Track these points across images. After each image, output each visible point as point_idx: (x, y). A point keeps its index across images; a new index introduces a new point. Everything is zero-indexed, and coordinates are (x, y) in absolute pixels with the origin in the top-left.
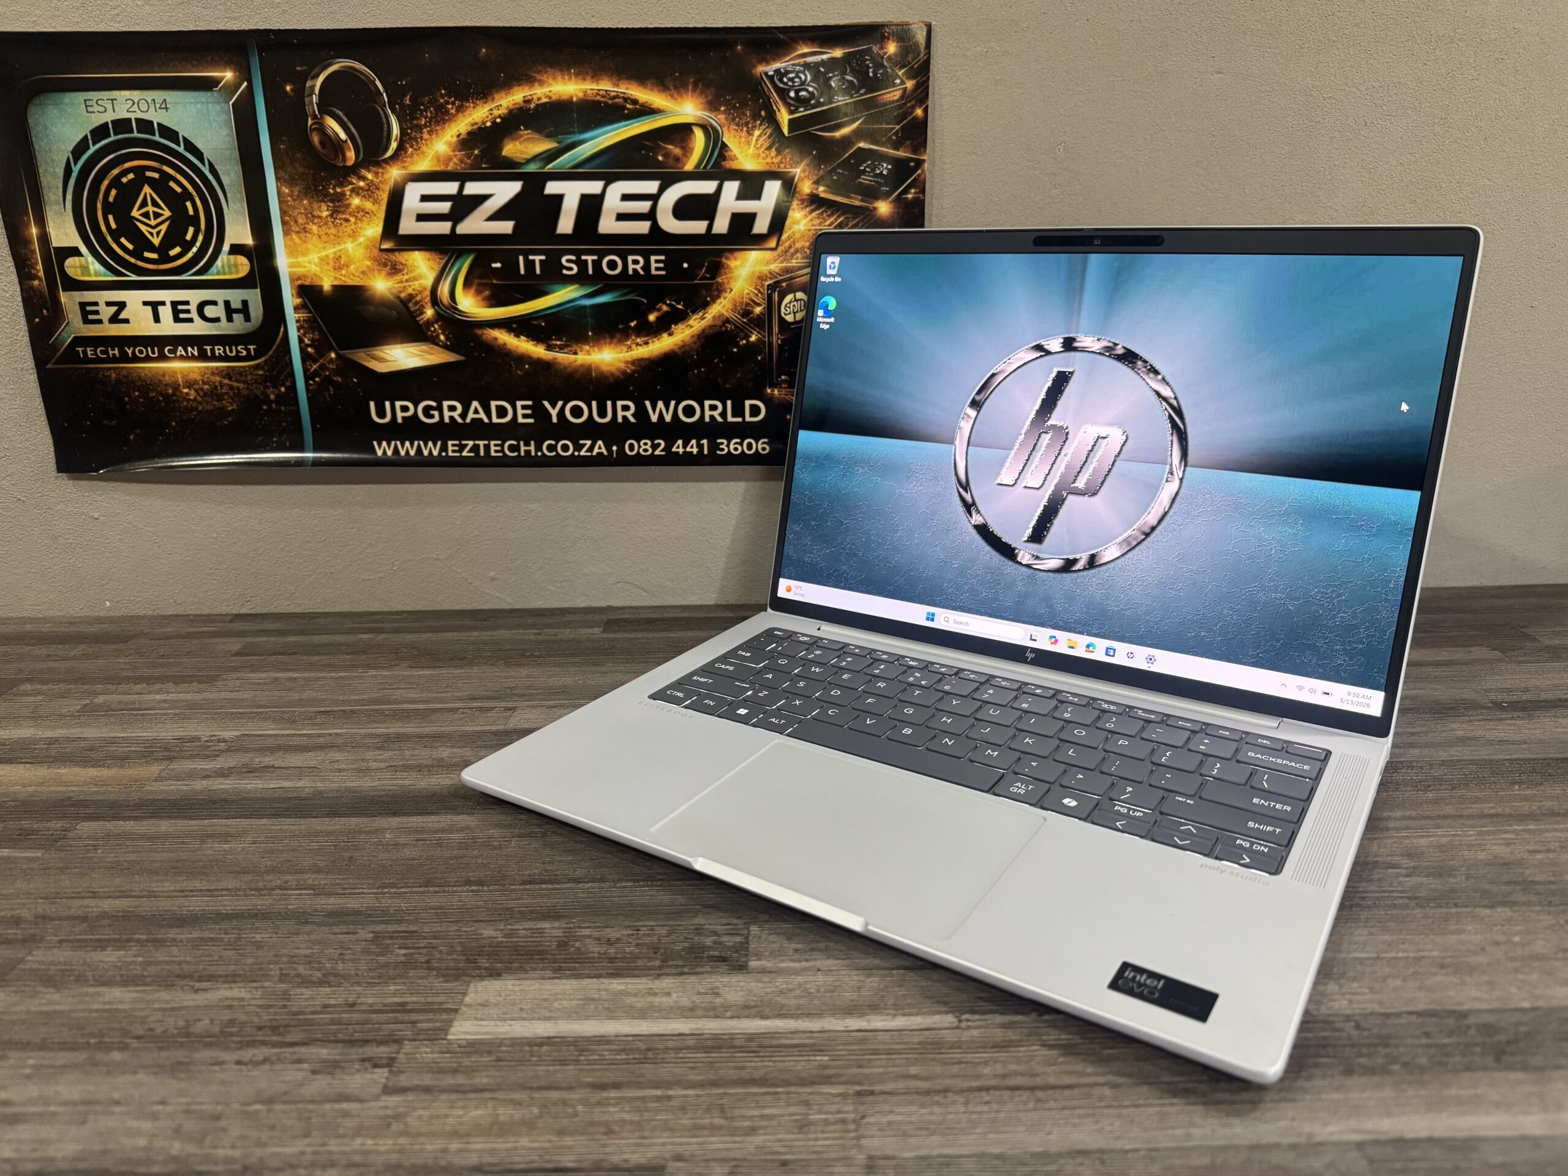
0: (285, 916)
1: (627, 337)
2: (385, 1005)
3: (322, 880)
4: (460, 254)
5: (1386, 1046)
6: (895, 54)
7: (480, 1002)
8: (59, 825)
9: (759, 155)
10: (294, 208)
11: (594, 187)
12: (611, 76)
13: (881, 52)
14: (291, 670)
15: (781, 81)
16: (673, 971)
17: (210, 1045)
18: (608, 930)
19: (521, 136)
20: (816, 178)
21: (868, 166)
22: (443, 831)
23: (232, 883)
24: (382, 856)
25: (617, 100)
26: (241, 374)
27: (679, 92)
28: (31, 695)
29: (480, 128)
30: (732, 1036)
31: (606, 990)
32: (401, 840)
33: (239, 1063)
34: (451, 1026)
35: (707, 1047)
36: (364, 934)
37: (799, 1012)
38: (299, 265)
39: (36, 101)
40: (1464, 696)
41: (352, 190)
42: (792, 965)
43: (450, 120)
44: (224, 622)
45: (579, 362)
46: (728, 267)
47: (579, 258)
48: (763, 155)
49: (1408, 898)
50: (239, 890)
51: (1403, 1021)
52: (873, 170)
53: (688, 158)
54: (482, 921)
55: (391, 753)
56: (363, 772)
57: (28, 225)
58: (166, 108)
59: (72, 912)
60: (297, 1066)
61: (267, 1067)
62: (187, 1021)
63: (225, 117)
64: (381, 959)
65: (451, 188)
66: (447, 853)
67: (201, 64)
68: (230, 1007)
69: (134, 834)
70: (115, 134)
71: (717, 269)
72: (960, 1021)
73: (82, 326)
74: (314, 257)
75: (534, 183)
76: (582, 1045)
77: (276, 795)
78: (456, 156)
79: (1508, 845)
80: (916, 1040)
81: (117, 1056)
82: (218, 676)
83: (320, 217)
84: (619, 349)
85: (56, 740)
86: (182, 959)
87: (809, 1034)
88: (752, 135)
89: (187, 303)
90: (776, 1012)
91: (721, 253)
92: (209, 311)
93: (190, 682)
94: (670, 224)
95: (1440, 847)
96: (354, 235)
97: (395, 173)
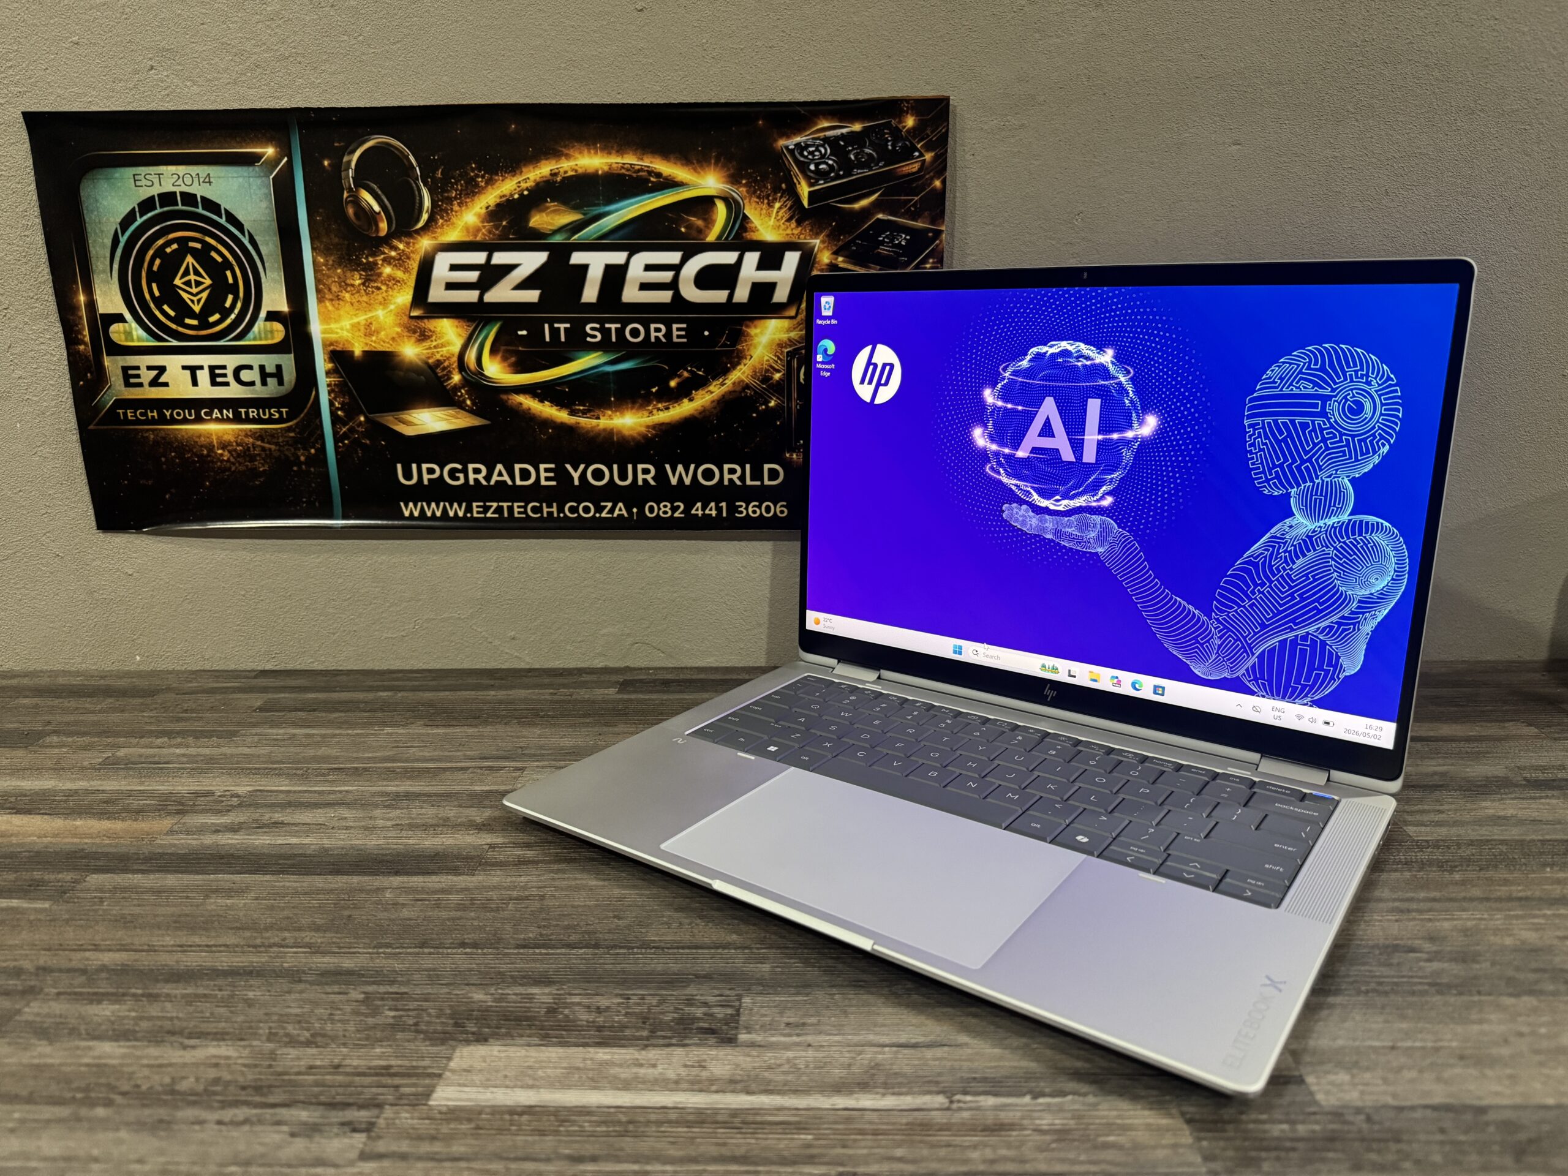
0: (279, 973)
1: (649, 403)
2: (370, 1068)
3: (318, 938)
4: (487, 322)
5: (1398, 1141)
6: (914, 128)
7: (465, 1066)
8: (68, 876)
9: (779, 227)
10: (329, 277)
11: (618, 258)
12: (636, 149)
13: (900, 126)
14: (309, 727)
15: (802, 155)
16: (661, 1042)
17: (194, 1104)
18: (598, 997)
19: (548, 208)
20: (835, 248)
21: (887, 237)
22: (443, 891)
23: (230, 939)
24: (380, 915)
25: (641, 174)
26: (272, 436)
27: (702, 167)
28: (56, 747)
29: (508, 200)
30: (716, 1111)
31: (591, 1059)
32: (401, 900)
33: (220, 1123)
34: (432, 1091)
35: (688, 1121)
36: (356, 994)
37: (787, 1088)
38: (331, 331)
39: (89, 175)
40: (1496, 773)
41: (384, 260)
42: (782, 1039)
43: (480, 193)
44: (248, 678)
45: (601, 426)
46: (748, 335)
47: (602, 326)
48: (783, 227)
49: (1429, 984)
50: (237, 946)
51: (1418, 1114)
52: (892, 241)
53: (711, 229)
54: (473, 985)
55: (398, 812)
56: (369, 829)
57: (76, 293)
58: (210, 182)
59: (74, 964)
60: (277, 1128)
61: (246, 1128)
62: (173, 1079)
63: (264, 190)
64: (371, 1021)
65: (479, 258)
66: (444, 914)
67: (243, 142)
68: (216, 1065)
69: (141, 887)
70: (161, 207)
71: (737, 335)
72: (951, 1102)
73: (123, 388)
74: (346, 323)
75: (560, 254)
76: (562, 1116)
77: (282, 851)
78: (484, 227)
79: (1537, 930)
80: (904, 1121)
81: (100, 1112)
82: (238, 731)
83: (353, 285)
84: (640, 414)
85: (76, 792)
86: (174, 1015)
87: (794, 1112)
88: (772, 207)
89: (224, 367)
90: (762, 1088)
91: (741, 322)
92: (245, 375)
93: (212, 736)
94: (691, 293)
95: (1465, 932)
96: (385, 303)
97: (425, 243)
